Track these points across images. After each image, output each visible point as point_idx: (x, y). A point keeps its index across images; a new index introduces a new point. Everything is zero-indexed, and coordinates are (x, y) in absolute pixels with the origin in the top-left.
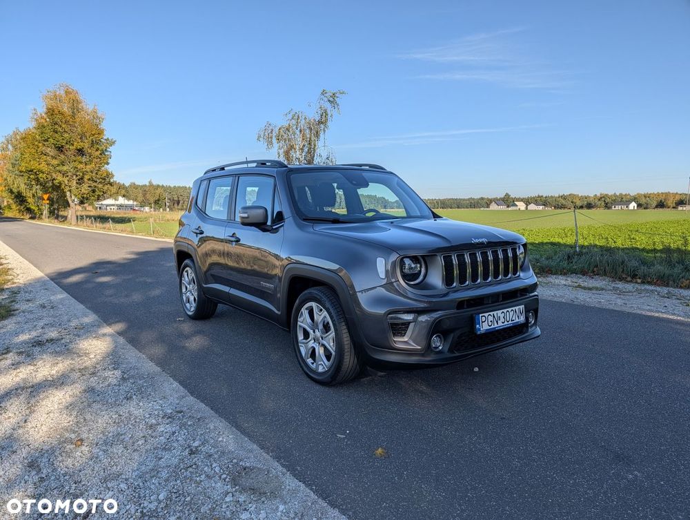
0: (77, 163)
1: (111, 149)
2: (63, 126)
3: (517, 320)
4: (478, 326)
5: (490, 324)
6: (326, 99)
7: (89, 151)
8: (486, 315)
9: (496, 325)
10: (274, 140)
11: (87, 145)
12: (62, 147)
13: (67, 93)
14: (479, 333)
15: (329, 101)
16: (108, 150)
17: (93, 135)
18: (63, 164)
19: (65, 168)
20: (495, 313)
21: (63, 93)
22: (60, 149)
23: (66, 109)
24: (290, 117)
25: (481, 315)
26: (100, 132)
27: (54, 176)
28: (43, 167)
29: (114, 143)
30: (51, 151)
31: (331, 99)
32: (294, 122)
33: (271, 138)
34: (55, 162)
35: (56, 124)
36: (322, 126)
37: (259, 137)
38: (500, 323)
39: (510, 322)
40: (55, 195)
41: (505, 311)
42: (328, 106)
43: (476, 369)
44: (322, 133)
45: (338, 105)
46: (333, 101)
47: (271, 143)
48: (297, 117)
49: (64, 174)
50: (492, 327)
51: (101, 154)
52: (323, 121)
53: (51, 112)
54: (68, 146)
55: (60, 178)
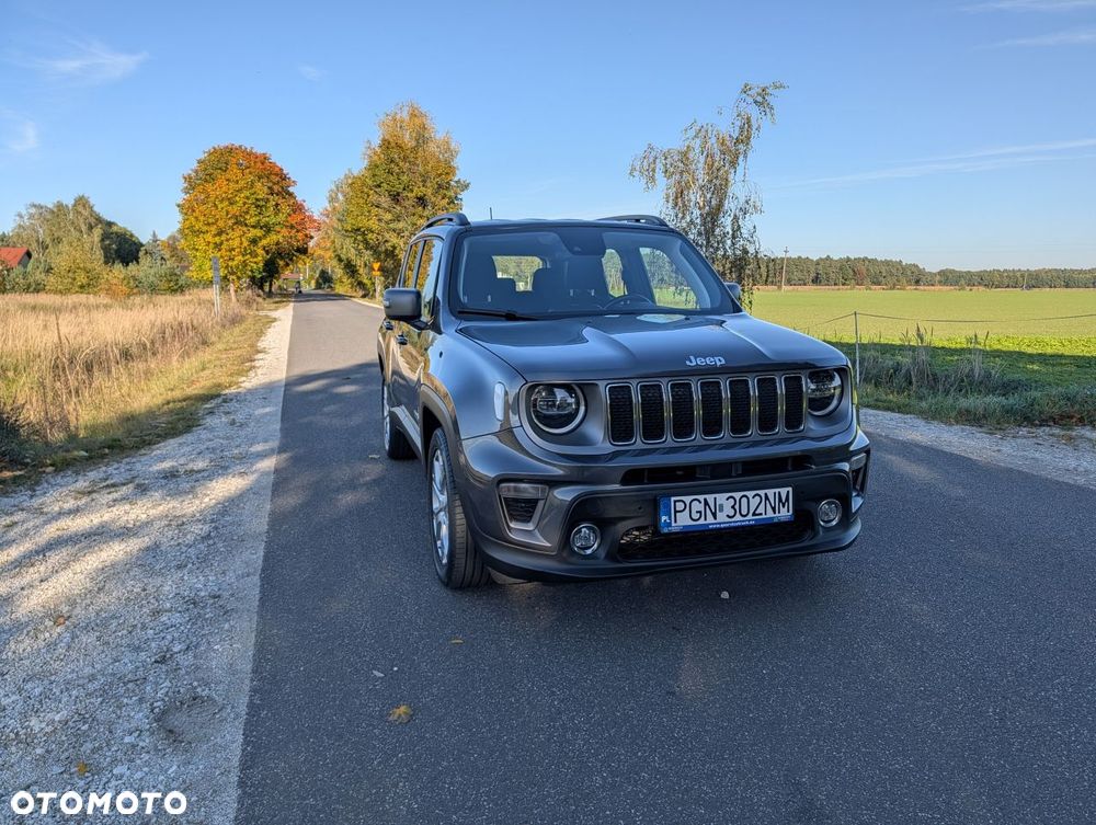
0: (416, 217)
1: (463, 195)
2: (401, 164)
3: (770, 514)
4: (664, 518)
5: (696, 516)
6: (750, 100)
7: (433, 199)
8: (687, 499)
9: (710, 519)
10: (659, 175)
11: (430, 191)
12: (398, 194)
13: (413, 115)
14: (666, 530)
15: (756, 102)
16: (459, 196)
17: (440, 175)
18: (398, 219)
19: (401, 225)
20: (710, 498)
21: (405, 115)
22: (396, 198)
23: (408, 140)
24: (692, 133)
25: (673, 499)
26: (450, 171)
27: (387, 236)
28: (373, 224)
29: (468, 184)
30: (385, 201)
31: (759, 99)
32: (698, 141)
33: (654, 170)
34: (388, 216)
35: (392, 162)
36: (741, 147)
37: (633, 169)
38: (721, 517)
39: (750, 517)
40: (390, 264)
41: (738, 495)
42: (754, 112)
43: (725, 595)
44: (741, 158)
45: (772, 108)
46: (762, 101)
47: (653, 179)
48: (703, 134)
49: (399, 233)
50: (702, 521)
51: (449, 204)
52: (744, 138)
53: (386, 145)
54: (405, 193)
55: (394, 240)
